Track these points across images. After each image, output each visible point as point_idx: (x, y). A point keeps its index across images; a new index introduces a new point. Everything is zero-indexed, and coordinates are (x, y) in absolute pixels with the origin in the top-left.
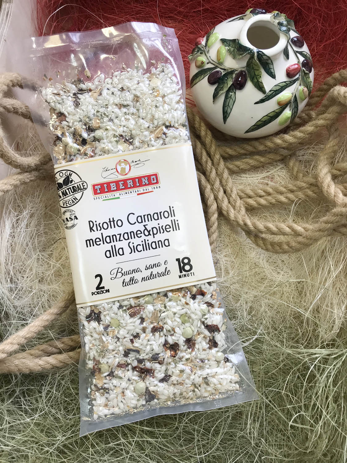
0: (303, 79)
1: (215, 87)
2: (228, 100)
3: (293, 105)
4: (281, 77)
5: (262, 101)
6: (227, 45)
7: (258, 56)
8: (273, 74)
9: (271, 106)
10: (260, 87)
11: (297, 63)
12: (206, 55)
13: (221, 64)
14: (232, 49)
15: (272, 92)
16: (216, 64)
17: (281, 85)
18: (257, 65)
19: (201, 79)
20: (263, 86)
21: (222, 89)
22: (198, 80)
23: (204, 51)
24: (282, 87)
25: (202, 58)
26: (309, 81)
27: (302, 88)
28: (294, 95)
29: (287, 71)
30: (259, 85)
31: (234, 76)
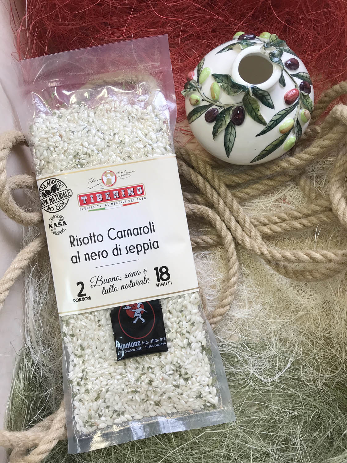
0: (303, 101)
1: (213, 124)
2: (229, 136)
3: (296, 130)
4: (280, 105)
5: (263, 132)
6: (220, 81)
7: (253, 92)
8: (271, 104)
9: (274, 135)
10: (259, 120)
11: (294, 88)
12: (199, 91)
13: (216, 101)
14: (226, 85)
15: (273, 122)
16: (211, 102)
17: (281, 113)
18: (253, 100)
19: (198, 116)
20: (263, 118)
21: (220, 126)
22: (194, 117)
23: (197, 88)
24: (282, 115)
25: (196, 96)
26: (310, 101)
27: (303, 111)
28: (296, 120)
29: (285, 98)
30: (258, 118)
31: (231, 112)
